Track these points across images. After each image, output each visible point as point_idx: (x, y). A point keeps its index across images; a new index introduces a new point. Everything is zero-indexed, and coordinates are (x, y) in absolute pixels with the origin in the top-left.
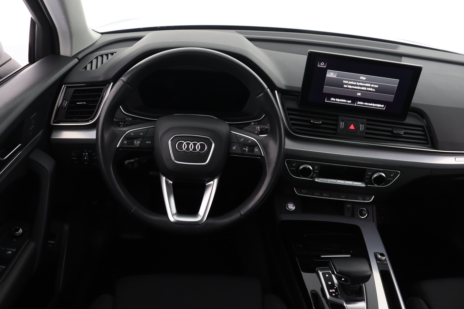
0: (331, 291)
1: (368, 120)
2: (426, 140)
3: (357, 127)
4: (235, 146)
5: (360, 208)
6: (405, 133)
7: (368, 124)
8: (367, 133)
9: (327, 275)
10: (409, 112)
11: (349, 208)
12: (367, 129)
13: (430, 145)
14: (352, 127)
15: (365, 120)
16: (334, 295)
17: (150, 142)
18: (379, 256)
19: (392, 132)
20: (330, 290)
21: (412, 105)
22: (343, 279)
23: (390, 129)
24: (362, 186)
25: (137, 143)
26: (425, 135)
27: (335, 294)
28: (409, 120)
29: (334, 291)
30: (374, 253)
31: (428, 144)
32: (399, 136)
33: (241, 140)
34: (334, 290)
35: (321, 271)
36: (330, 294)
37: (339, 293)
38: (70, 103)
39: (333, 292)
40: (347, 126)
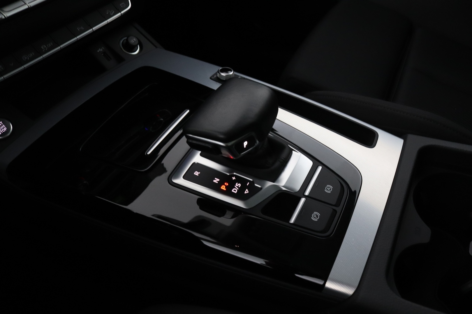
0: (235, 191)
5: (119, 43)
9: (197, 173)
11: (104, 53)
16: (247, 192)
18: (223, 74)
20: (233, 191)
22: (246, 143)
27: (248, 187)
29: (240, 185)
30: (211, 78)
34: (237, 185)
35: (177, 177)
36: (239, 196)
37: (251, 180)
39: (241, 190)
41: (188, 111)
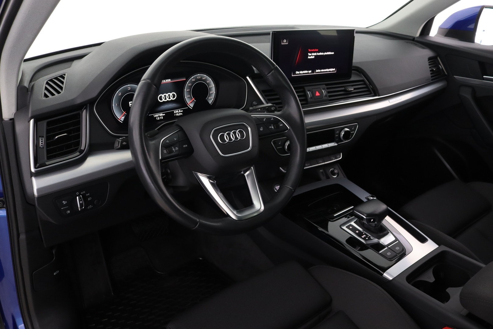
0: (363, 237)
1: (326, 85)
2: (369, 91)
3: (321, 93)
4: (262, 128)
5: (329, 170)
6: (355, 89)
7: (328, 88)
8: (330, 96)
9: (351, 227)
10: (353, 71)
11: (322, 172)
12: (329, 92)
13: (373, 95)
14: (318, 94)
15: (324, 86)
16: (367, 238)
17: (186, 146)
18: (371, 198)
19: (345, 90)
21: (353, 65)
22: (372, 220)
23: (343, 89)
24: (335, 145)
25: (175, 149)
26: (367, 87)
28: (353, 78)
30: (365, 197)
31: (371, 94)
32: (350, 92)
33: (264, 120)
34: (364, 235)
35: (343, 226)
36: (364, 239)
37: (370, 236)
38: (49, 138)
39: (365, 237)
40: (313, 94)
41: (353, 207)
